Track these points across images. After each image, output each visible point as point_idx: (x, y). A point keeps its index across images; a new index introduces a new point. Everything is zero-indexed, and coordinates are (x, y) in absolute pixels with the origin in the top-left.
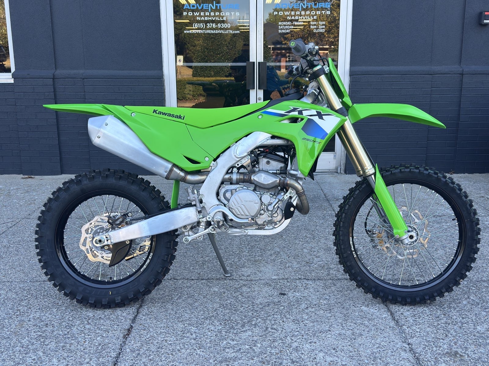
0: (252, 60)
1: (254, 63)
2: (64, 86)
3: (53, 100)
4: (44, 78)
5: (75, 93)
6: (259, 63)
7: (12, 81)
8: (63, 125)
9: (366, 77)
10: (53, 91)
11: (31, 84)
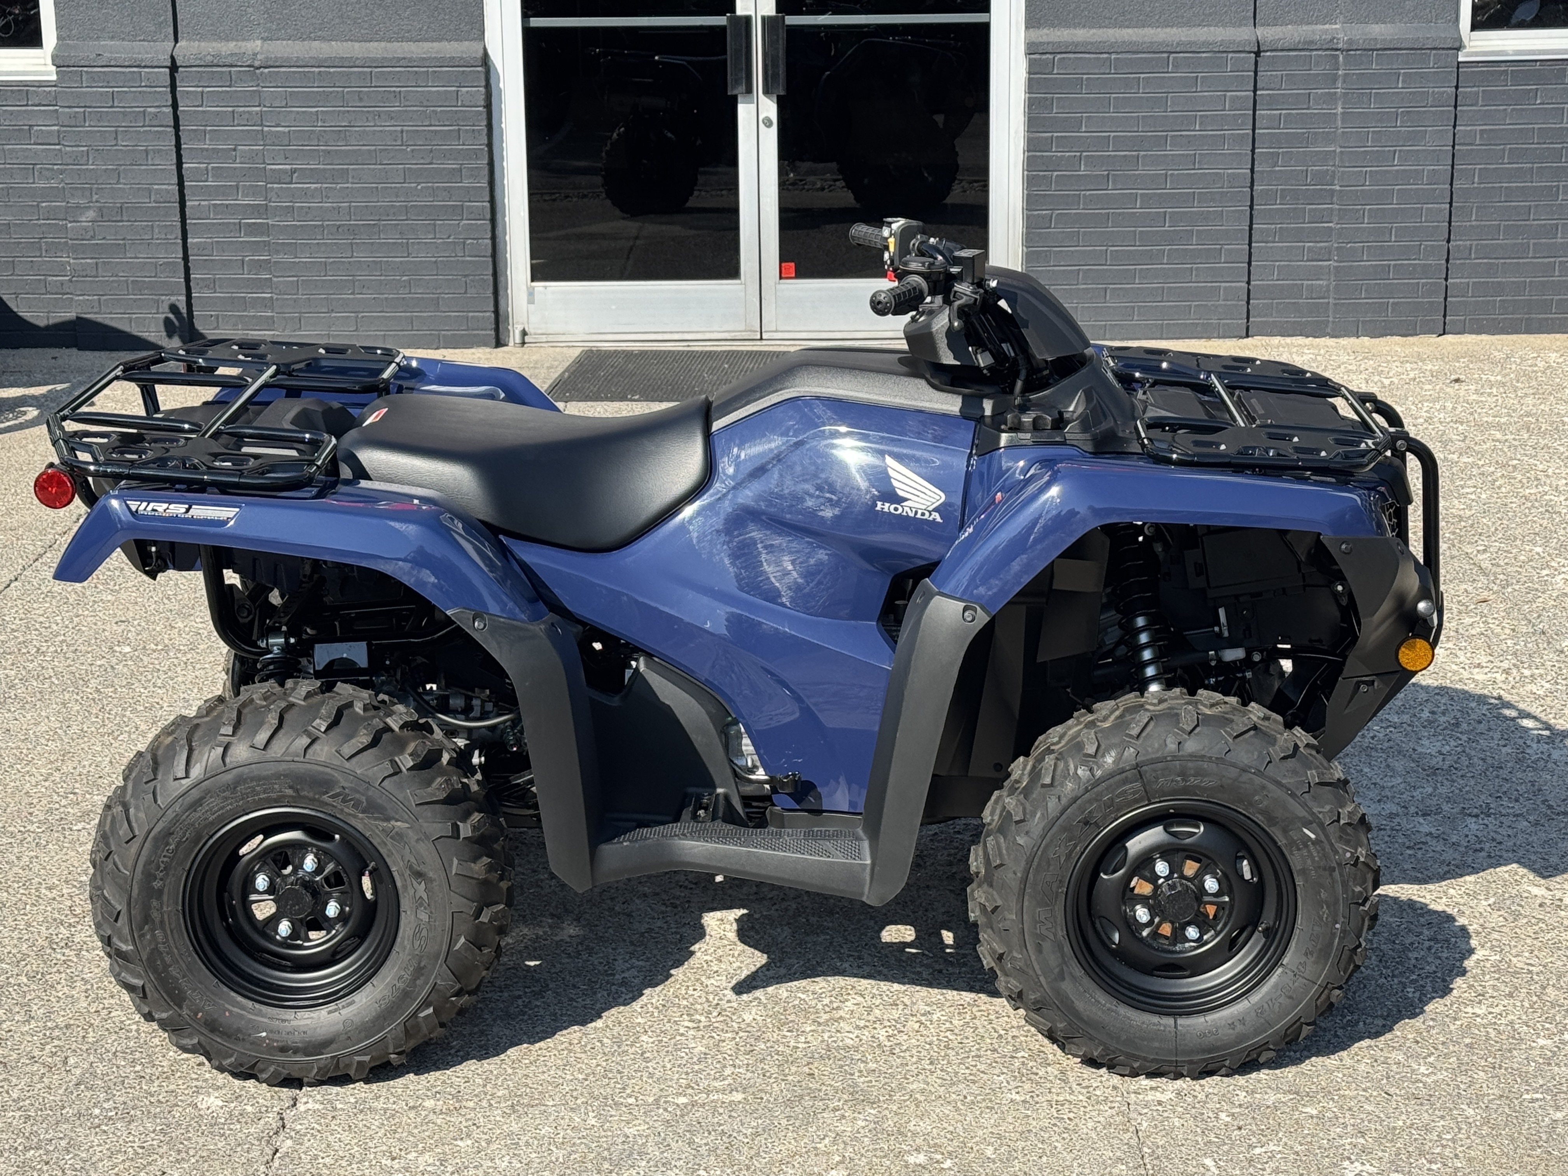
0: (740, 11)
1: (747, 20)
2: (200, 89)
3: (169, 129)
4: (145, 67)
5: (230, 109)
6: (763, 18)
7: (51, 74)
8: (197, 203)
9: (1070, 59)
10: (170, 103)
11: (105, 84)
